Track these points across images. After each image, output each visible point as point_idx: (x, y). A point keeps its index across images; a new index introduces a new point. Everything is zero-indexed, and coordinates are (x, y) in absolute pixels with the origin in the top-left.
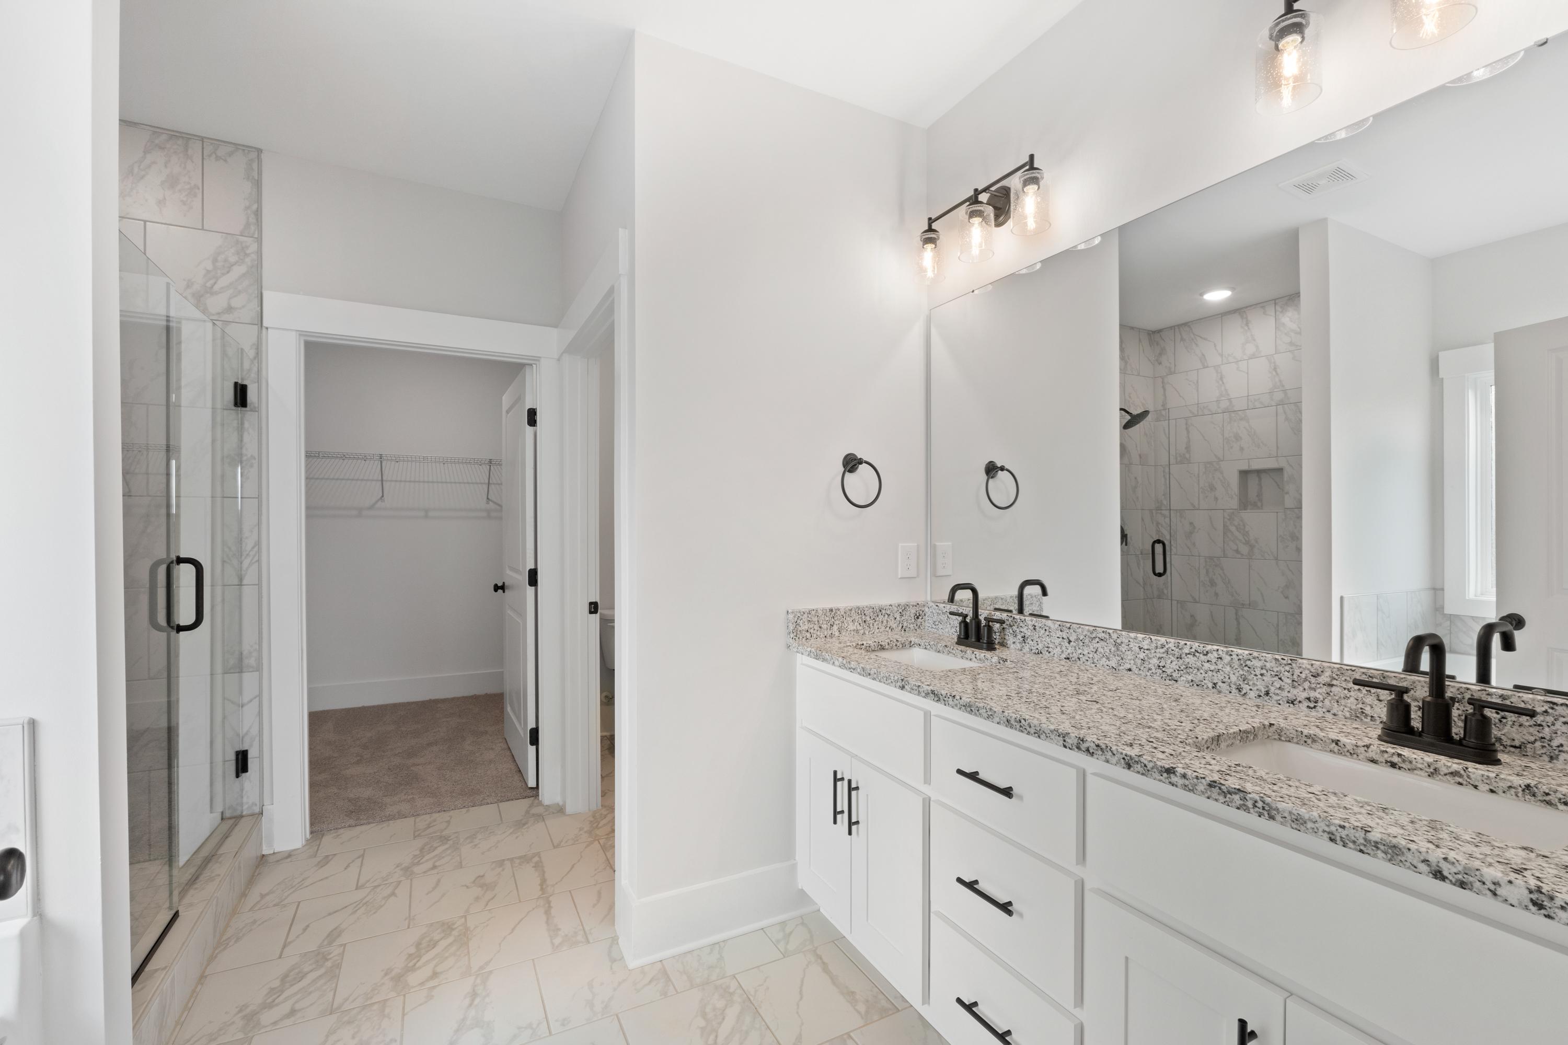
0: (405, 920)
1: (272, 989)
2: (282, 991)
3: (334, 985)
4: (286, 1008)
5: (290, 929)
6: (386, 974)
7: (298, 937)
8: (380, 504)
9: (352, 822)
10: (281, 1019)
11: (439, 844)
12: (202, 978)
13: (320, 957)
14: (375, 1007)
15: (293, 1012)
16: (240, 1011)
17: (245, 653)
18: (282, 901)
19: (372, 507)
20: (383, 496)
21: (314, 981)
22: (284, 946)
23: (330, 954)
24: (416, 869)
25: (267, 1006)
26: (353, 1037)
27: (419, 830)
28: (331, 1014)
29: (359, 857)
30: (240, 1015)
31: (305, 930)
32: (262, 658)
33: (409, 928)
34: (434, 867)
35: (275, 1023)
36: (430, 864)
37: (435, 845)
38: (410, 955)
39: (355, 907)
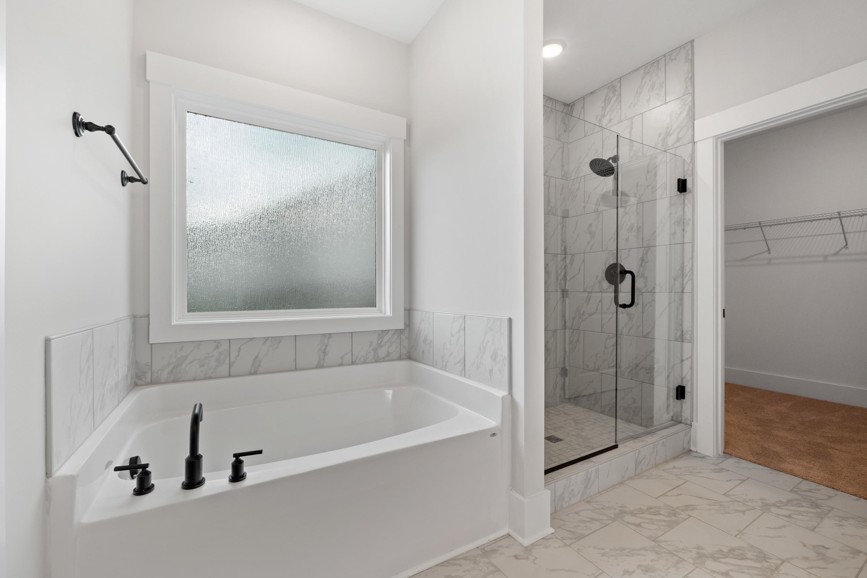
0: (738, 531)
1: (641, 509)
2: (643, 513)
3: (667, 530)
4: (637, 520)
5: (673, 489)
6: (698, 548)
7: (672, 496)
8: (844, 251)
9: (753, 459)
10: (632, 524)
11: (807, 506)
12: (622, 483)
13: (674, 512)
14: (676, 558)
15: (639, 525)
16: (621, 507)
17: (684, 331)
18: (680, 475)
19: (836, 254)
20: (847, 245)
21: (660, 520)
22: (663, 495)
23: (679, 514)
24: (774, 509)
25: (632, 514)
26: (652, 561)
27: (799, 489)
28: (653, 541)
29: (741, 480)
30: (620, 508)
31: (678, 495)
32: (693, 336)
33: (735, 536)
34: (789, 516)
35: (628, 523)
36: (787, 513)
37: (804, 504)
38: (721, 551)
39: (714, 503)
